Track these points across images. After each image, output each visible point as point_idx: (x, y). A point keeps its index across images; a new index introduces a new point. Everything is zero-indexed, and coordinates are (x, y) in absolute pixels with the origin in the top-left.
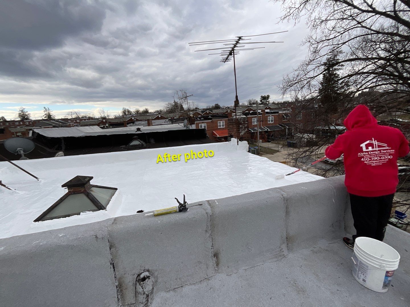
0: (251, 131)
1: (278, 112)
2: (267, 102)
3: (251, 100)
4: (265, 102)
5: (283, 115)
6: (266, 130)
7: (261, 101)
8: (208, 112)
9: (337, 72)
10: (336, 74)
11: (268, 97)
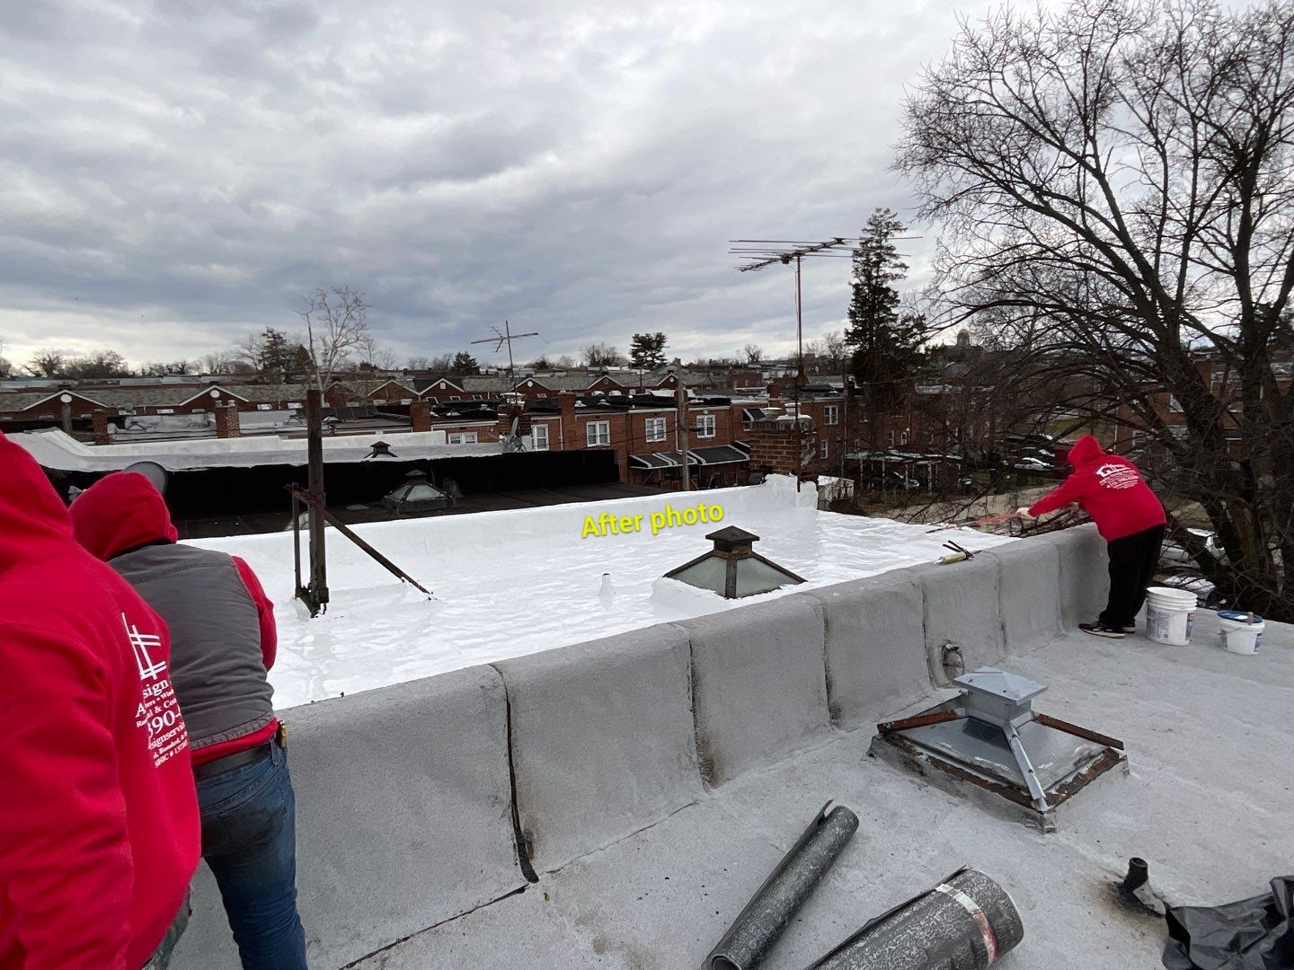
0: (646, 466)
1: (727, 402)
2: (657, 358)
3: (596, 348)
4: (649, 359)
5: (744, 413)
6: (695, 462)
7: (634, 354)
8: (443, 386)
9: (889, 284)
10: (888, 289)
11: (660, 340)
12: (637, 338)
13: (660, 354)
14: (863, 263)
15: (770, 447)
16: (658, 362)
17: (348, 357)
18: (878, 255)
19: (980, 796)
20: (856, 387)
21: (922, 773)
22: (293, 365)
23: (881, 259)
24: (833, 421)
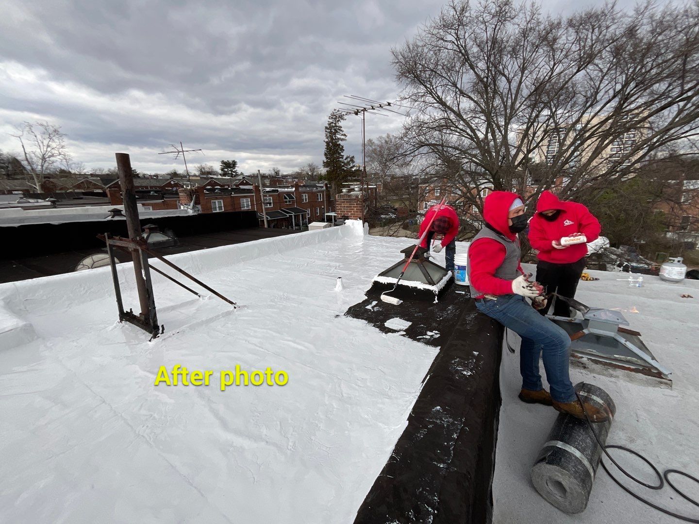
1: (277, 191)
2: (234, 172)
3: (203, 167)
5: (284, 196)
7: (222, 170)
9: (340, 142)
10: (340, 144)
11: (234, 164)
12: (223, 162)
13: (235, 170)
14: (329, 132)
15: (347, 207)
16: (234, 174)
17: (55, 164)
18: (335, 130)
19: (628, 376)
20: (328, 186)
21: (585, 368)
22: (10, 168)
23: (336, 132)
24: (320, 200)
